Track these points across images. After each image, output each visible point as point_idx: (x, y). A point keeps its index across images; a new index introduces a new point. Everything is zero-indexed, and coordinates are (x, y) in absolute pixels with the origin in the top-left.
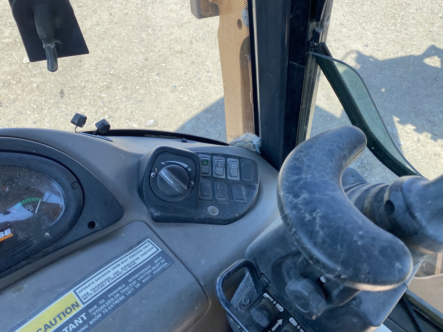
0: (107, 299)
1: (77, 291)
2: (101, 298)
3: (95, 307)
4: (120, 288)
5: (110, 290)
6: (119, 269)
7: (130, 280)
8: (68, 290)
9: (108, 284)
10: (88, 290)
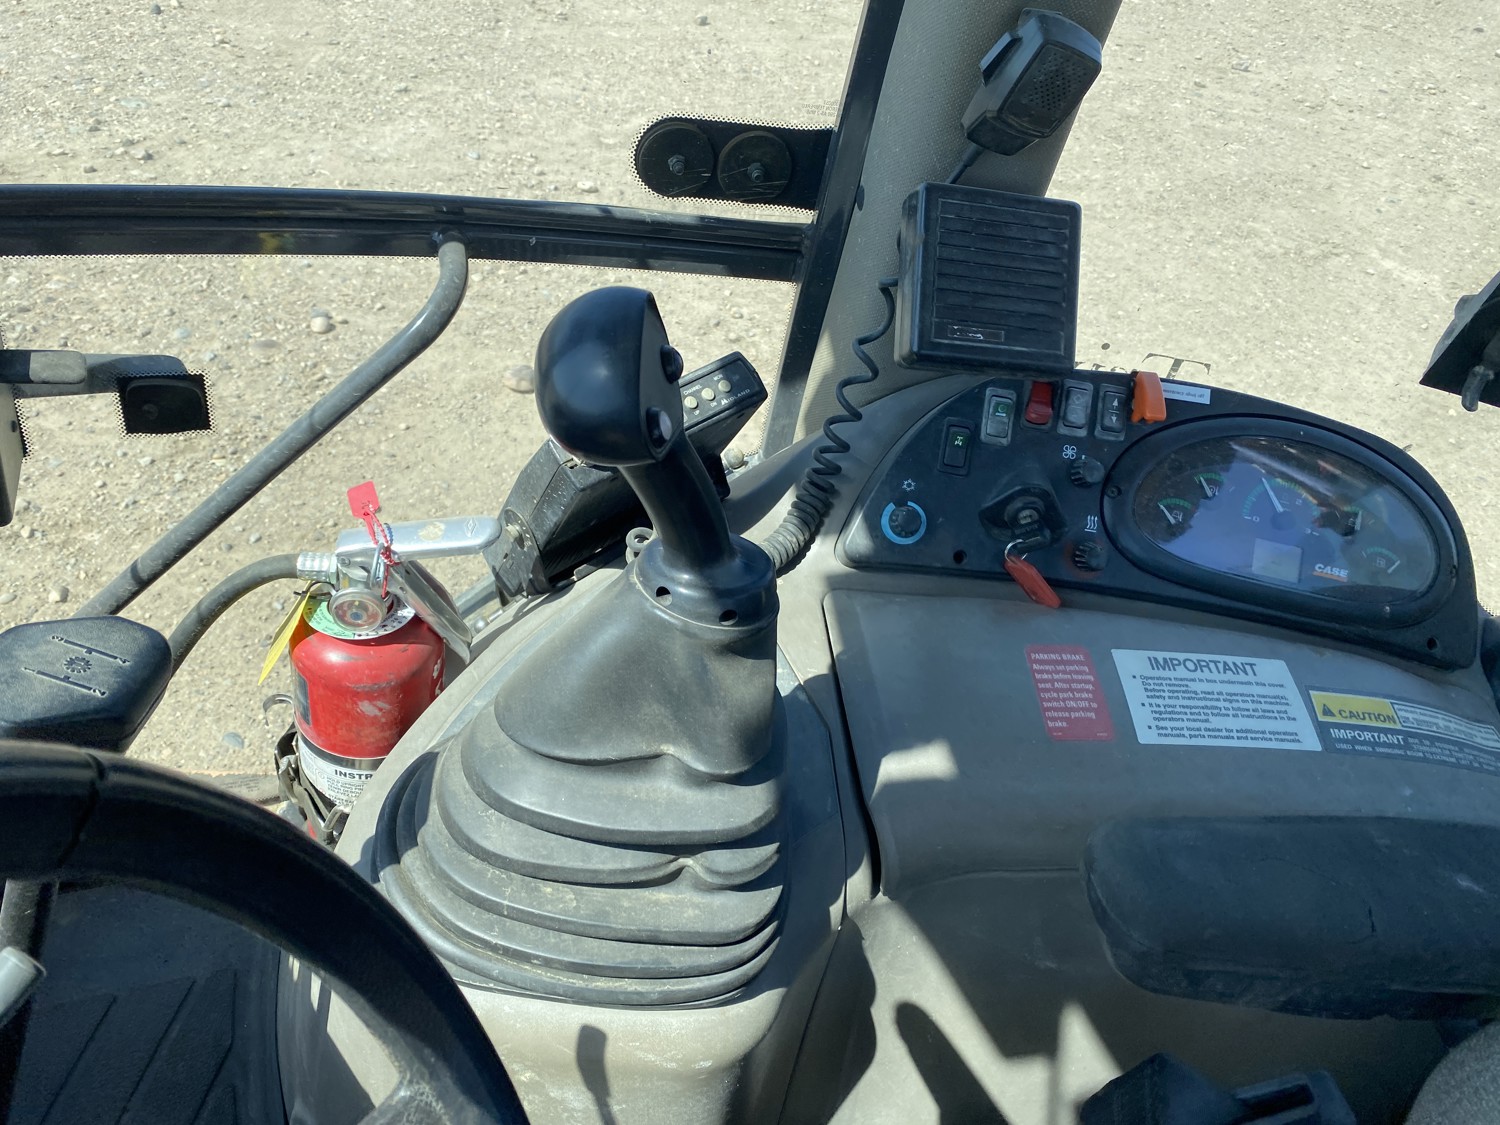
0: (1432, 744)
1: (1396, 706)
2: (1427, 737)
3: (1416, 741)
4: (1452, 747)
5: (1439, 739)
6: (1452, 726)
7: (1466, 750)
8: (1386, 696)
9: (1435, 729)
10: (1410, 716)
